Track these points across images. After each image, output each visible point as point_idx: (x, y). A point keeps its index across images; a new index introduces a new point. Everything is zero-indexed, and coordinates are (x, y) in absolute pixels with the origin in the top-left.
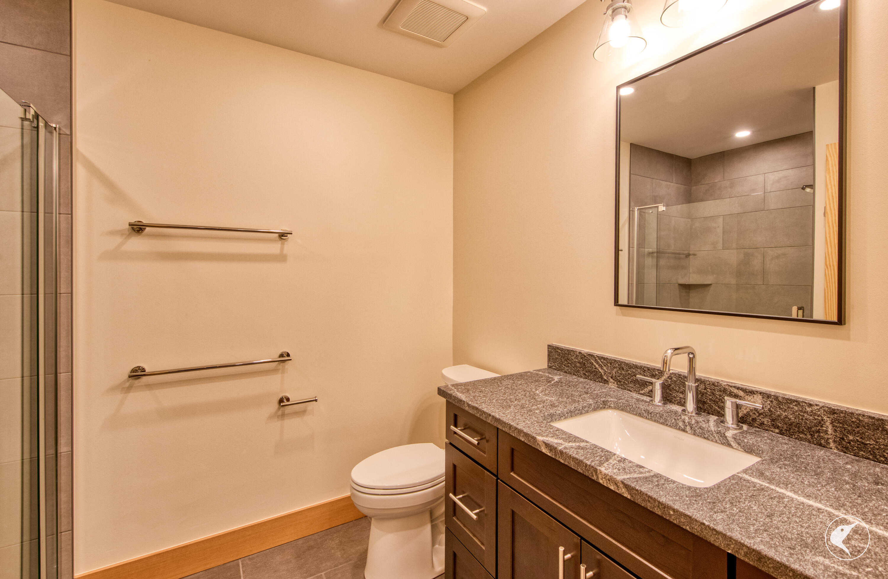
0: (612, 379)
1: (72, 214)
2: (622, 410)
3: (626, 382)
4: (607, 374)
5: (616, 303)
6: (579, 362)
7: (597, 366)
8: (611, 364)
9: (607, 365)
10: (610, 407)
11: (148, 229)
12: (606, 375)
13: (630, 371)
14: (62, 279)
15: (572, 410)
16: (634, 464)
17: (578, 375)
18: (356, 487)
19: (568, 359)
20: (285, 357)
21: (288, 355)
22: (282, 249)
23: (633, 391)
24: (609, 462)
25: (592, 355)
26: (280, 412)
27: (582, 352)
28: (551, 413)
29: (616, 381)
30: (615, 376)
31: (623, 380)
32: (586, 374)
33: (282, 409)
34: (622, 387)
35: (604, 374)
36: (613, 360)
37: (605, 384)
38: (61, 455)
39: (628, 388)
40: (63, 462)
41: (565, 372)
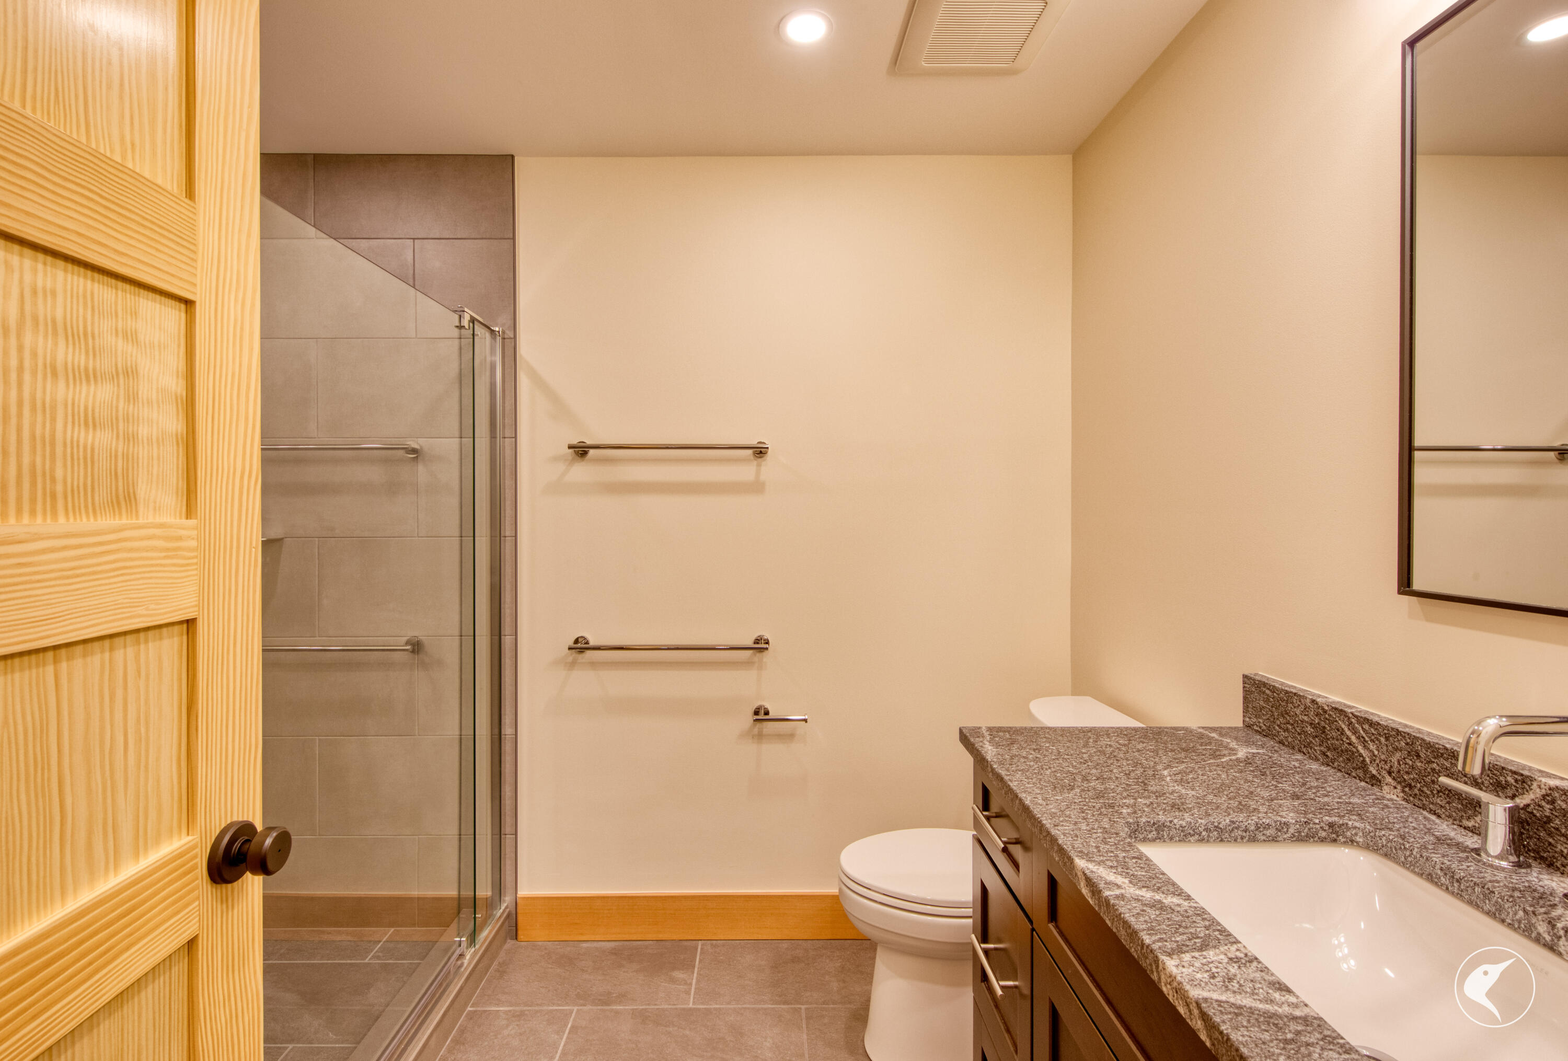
0: (1390, 776)
1: (516, 437)
2: (1386, 855)
3: (1425, 789)
4: (1378, 761)
5: (1405, 584)
6: (1311, 724)
7: (1353, 739)
8: (1387, 739)
9: (1378, 739)
10: (1351, 842)
11: (592, 452)
12: (1375, 765)
13: (1438, 765)
14: (507, 518)
15: (1221, 826)
16: (1267, 977)
17: (1309, 753)
18: (845, 879)
19: (1287, 714)
20: (760, 645)
21: (767, 643)
22: (758, 473)
23: (1443, 816)
24: (1204, 953)
25: (1341, 710)
26: (756, 731)
27: (1319, 700)
28: (1159, 822)
29: (1399, 783)
30: (1399, 772)
31: (1418, 785)
32: (1328, 754)
33: (758, 725)
34: (1417, 802)
35: (1371, 762)
36: (1393, 729)
37: (1372, 785)
38: (505, 738)
39: (1431, 806)
40: (507, 747)
41: (1281, 742)
